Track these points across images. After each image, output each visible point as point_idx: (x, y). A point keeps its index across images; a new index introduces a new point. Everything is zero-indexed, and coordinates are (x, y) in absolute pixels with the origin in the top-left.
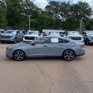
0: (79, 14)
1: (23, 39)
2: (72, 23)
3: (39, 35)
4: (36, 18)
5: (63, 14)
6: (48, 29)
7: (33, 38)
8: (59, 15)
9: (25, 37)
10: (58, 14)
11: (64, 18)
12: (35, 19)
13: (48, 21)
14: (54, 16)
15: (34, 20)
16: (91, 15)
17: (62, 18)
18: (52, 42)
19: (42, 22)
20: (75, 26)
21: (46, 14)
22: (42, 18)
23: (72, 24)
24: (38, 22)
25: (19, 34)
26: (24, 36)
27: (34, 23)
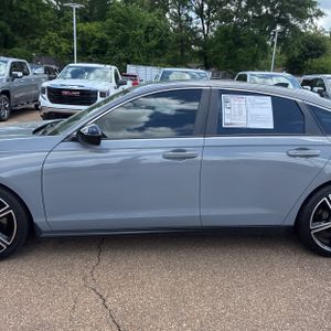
0: (264, 11)
1: (41, 99)
2: (239, 44)
3: (119, 84)
4: (102, 18)
5: (206, 7)
6: (147, 63)
7: (86, 97)
8: (192, 14)
9: (49, 88)
10: (188, 7)
11: (208, 24)
12: (99, 24)
13: (146, 32)
14: (171, 15)
15: (92, 27)
16: (311, 16)
17: (200, 26)
18: (227, 121)
19: (127, 37)
20: (250, 59)
21: (142, 6)
22: (125, 21)
23: (240, 50)
24: (109, 34)
25: (20, 74)
26: (46, 84)
27: (95, 38)
